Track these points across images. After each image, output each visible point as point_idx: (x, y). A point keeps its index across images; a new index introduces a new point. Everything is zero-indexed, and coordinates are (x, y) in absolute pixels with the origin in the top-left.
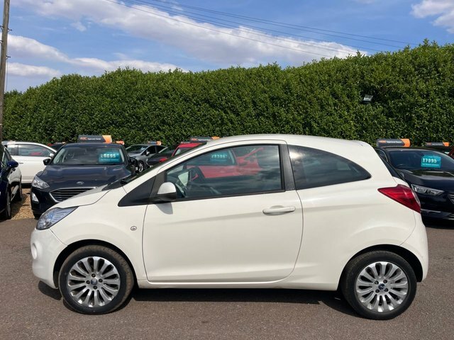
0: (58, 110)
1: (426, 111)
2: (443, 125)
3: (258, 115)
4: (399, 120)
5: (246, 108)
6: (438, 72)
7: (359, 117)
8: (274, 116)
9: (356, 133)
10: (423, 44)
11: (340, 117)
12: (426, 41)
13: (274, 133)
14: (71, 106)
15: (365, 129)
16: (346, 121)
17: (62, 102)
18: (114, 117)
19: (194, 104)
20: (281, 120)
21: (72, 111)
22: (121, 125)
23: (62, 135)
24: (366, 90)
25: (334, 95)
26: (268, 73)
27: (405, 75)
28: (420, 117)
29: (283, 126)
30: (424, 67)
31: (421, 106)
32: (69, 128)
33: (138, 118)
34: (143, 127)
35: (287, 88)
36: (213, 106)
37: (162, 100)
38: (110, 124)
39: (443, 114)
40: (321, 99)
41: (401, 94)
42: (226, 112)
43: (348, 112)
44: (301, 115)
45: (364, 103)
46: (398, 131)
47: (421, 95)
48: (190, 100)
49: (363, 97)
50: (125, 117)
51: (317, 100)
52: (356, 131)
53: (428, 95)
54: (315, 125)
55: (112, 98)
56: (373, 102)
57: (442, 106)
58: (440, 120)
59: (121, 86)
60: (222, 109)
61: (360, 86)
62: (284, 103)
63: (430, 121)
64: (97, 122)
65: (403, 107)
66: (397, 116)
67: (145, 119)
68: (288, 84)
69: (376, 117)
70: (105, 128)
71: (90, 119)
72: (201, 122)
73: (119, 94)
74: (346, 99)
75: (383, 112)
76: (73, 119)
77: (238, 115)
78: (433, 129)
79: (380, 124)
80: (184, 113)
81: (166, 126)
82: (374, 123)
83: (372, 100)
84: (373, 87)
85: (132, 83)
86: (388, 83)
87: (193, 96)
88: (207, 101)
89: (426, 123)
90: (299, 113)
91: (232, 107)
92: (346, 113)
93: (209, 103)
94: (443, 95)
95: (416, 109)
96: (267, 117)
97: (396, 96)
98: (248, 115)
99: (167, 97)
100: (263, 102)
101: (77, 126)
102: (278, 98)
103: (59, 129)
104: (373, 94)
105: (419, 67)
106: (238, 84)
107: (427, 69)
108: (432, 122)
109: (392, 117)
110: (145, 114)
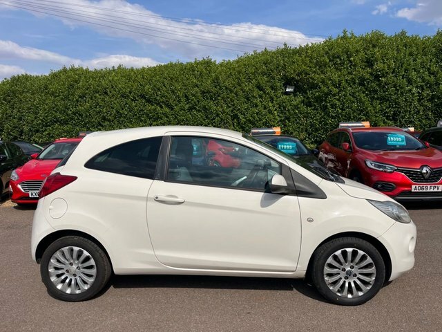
0: (7, 110)
1: (338, 100)
2: (354, 112)
3: (191, 109)
4: (317, 110)
5: (179, 101)
6: (351, 62)
7: (282, 107)
8: (205, 109)
9: (280, 123)
10: (342, 35)
11: (265, 108)
12: (345, 32)
13: (206, 126)
14: (17, 105)
15: (288, 119)
16: (270, 112)
17: (10, 102)
18: (58, 115)
19: (132, 100)
20: (211, 113)
21: (19, 111)
22: (65, 123)
23: (11, 135)
24: (288, 82)
25: (259, 87)
26: (201, 68)
27: (321, 66)
28: (333, 106)
29: (214, 119)
30: (338, 57)
31: (334, 95)
32: (16, 127)
33: (81, 115)
34: (86, 124)
35: (216, 81)
36: (149, 101)
37: (102, 97)
38: (55, 122)
39: (354, 102)
40: (247, 92)
41: (317, 84)
42: (161, 107)
43: (272, 103)
44: (230, 107)
45: (287, 93)
46: (316, 120)
47: (334, 85)
48: (128, 96)
49: (286, 88)
50: (67, 115)
51: (243, 92)
52: (281, 121)
53: (340, 85)
54: (241, 117)
55: (55, 97)
56: (294, 93)
57: (353, 95)
58: (351, 108)
59: (64, 84)
60: (157, 104)
61: (282, 78)
62: (214, 97)
63: (342, 109)
64: (42, 121)
65: (319, 97)
66: (315, 105)
67: (87, 116)
68: (217, 79)
69: (296, 107)
70: (49, 126)
71: (36, 118)
72: (139, 117)
73: (62, 92)
74: (270, 90)
75: (303, 102)
76: (20, 119)
77: (172, 109)
78: (345, 116)
79: (301, 113)
80: (122, 109)
81: (107, 123)
82: (295, 113)
83: (295, 90)
84: (293, 78)
85: (76, 82)
86: (306, 74)
87: (130, 92)
88: (142, 96)
89: (340, 111)
90: (228, 106)
91: (167, 101)
92: (271, 104)
93: (145, 98)
94: (355, 83)
95: (330, 98)
96: (199, 110)
97: (313, 86)
98: (181, 109)
99: (106, 93)
100: (194, 96)
101: (24, 125)
102: (209, 92)
103: (8, 128)
104: (295, 85)
105: (333, 58)
106: (172, 79)
107: (341, 60)
108: (344, 110)
109: (310, 106)
110: (87, 111)
